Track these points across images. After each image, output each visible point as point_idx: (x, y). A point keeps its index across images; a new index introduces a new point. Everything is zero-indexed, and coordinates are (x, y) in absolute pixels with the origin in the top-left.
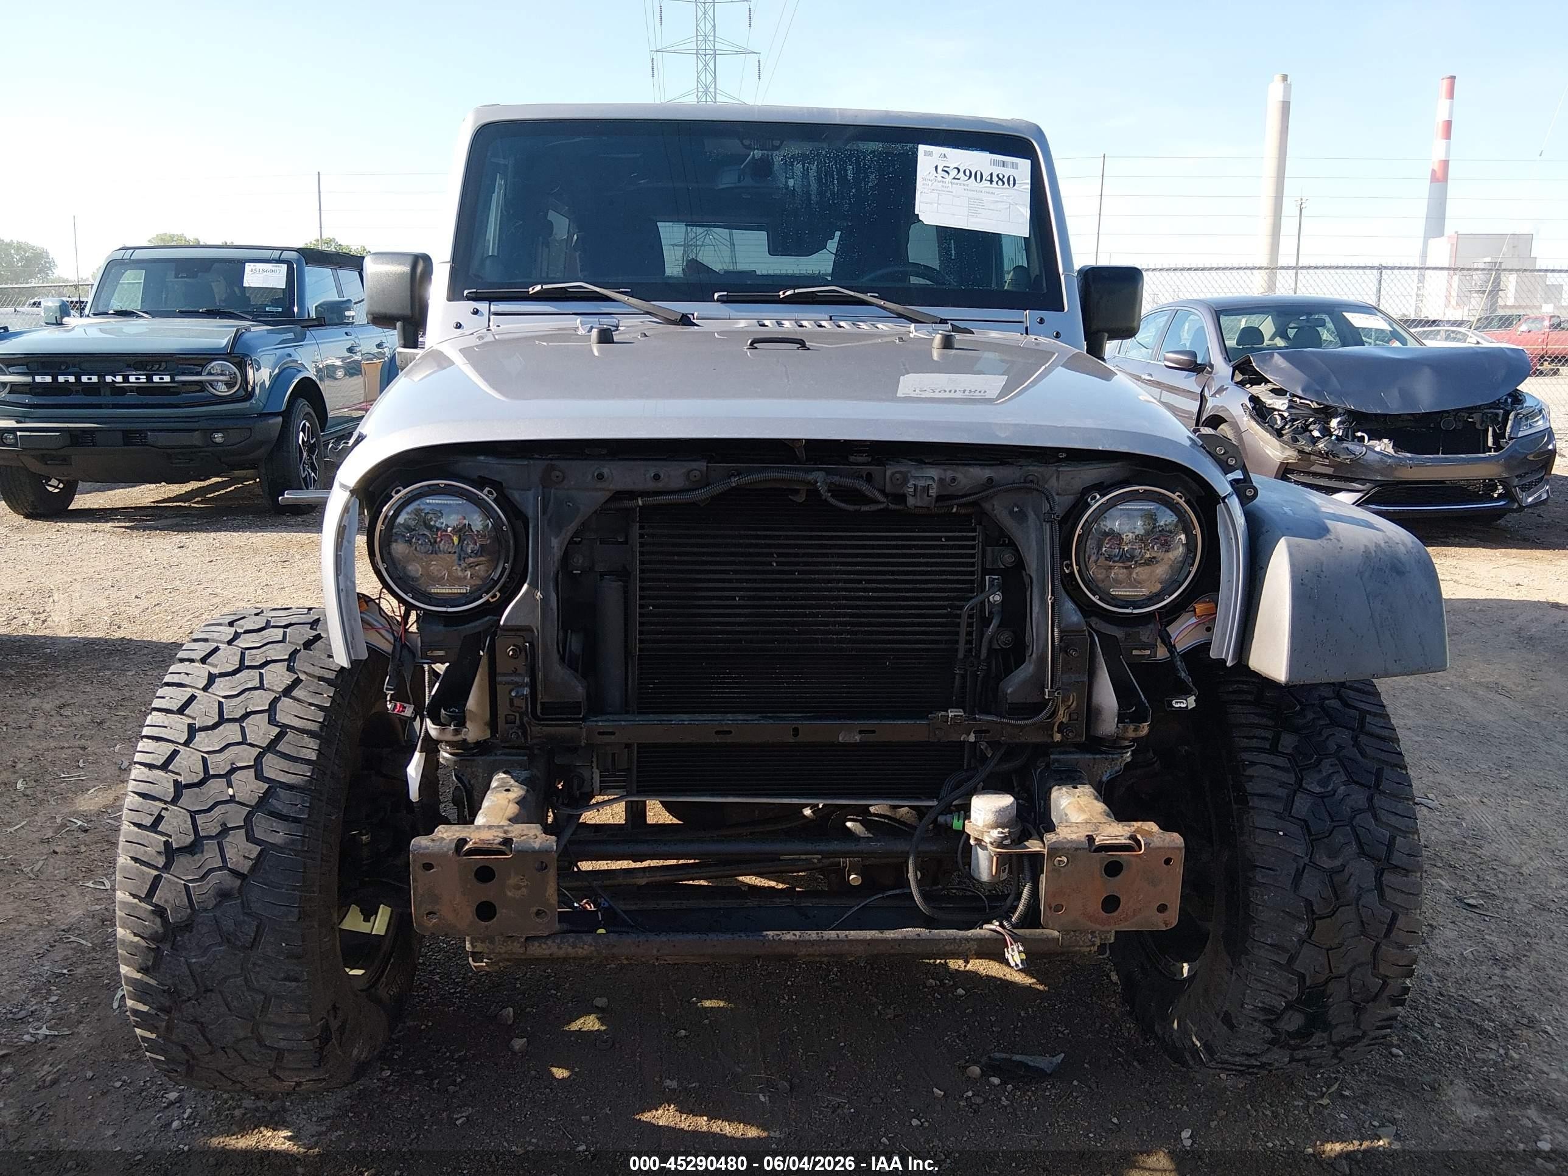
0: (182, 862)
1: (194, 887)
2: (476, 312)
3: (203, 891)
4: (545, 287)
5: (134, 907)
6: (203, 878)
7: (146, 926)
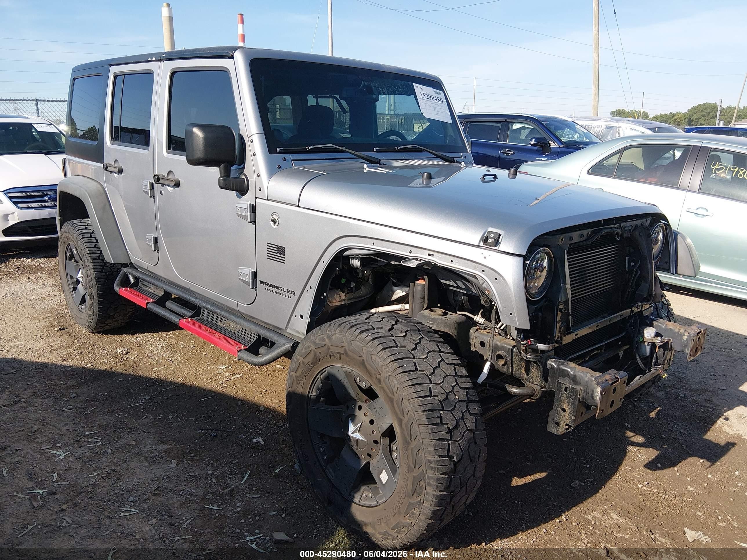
0: (456, 433)
1: (461, 442)
2: (285, 160)
3: (464, 443)
4: (315, 146)
5: (443, 461)
6: (462, 437)
7: (448, 468)
